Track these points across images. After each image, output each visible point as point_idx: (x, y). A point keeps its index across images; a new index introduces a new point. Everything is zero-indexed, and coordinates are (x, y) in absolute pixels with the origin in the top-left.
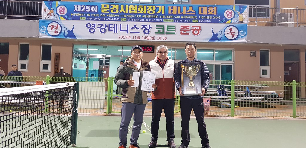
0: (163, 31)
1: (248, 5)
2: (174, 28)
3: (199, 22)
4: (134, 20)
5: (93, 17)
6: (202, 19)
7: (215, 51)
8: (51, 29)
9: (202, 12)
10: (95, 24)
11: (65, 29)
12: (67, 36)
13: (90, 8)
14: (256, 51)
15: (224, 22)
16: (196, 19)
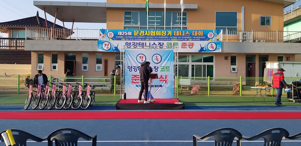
0: (171, 46)
2: (178, 44)
3: (192, 40)
4: (154, 40)
5: (129, 38)
7: (203, 56)
8: (105, 46)
9: (194, 34)
10: (130, 43)
11: (113, 46)
12: (115, 50)
13: (127, 33)
14: (228, 56)
15: (208, 40)
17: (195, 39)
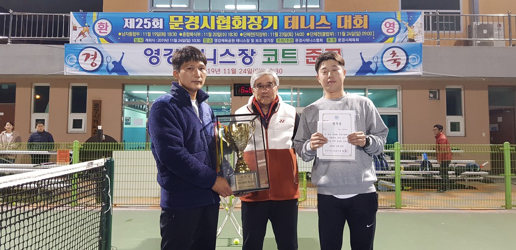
0: (276, 59)
1: (423, 11)
2: (295, 54)
3: (337, 42)
4: (226, 41)
5: (156, 38)
6: (344, 37)
7: (367, 91)
8: (86, 60)
9: (343, 24)
10: (159, 50)
11: (109, 59)
12: (113, 71)
13: (151, 22)
14: (439, 90)
15: (382, 42)
16: (332, 37)
17: (346, 37)
